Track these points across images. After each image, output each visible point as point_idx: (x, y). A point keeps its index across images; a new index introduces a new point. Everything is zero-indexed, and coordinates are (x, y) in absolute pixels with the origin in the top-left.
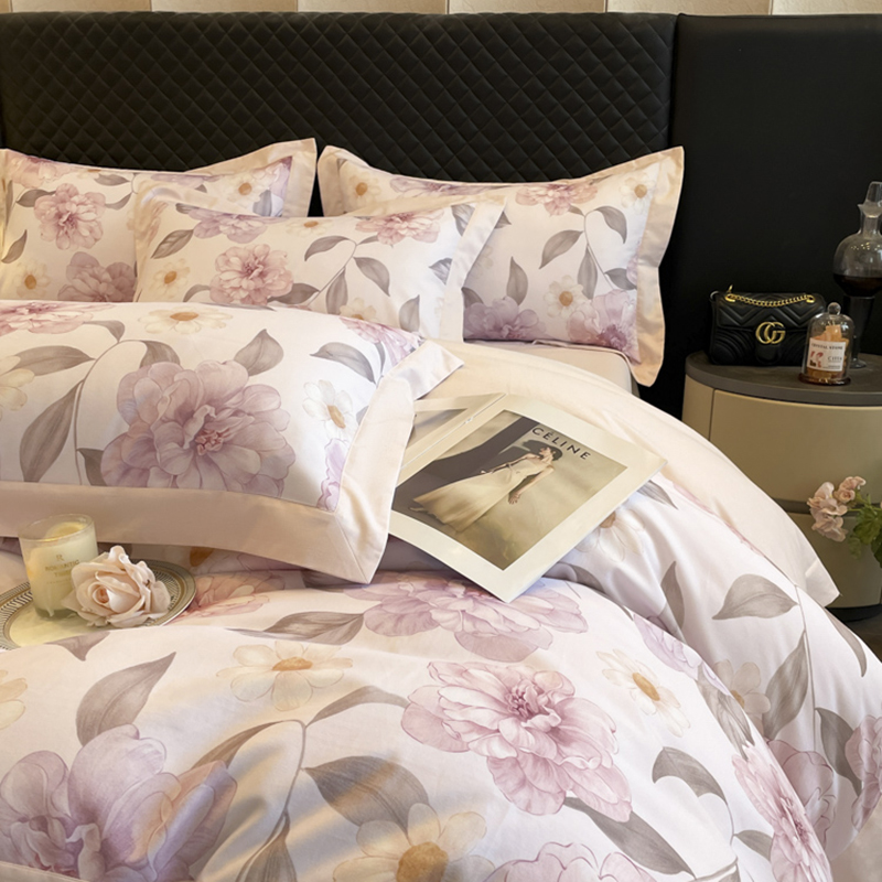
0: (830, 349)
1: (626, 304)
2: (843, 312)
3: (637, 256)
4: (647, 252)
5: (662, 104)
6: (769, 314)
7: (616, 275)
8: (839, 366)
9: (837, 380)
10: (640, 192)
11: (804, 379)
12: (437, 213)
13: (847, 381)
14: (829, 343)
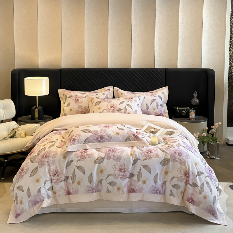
0: (192, 115)
1: (163, 109)
2: (194, 110)
3: (163, 102)
4: (164, 102)
5: (164, 80)
6: (183, 110)
7: (161, 105)
8: (194, 117)
9: (194, 119)
10: (163, 93)
11: (189, 119)
12: (136, 97)
13: (195, 119)
14: (192, 114)
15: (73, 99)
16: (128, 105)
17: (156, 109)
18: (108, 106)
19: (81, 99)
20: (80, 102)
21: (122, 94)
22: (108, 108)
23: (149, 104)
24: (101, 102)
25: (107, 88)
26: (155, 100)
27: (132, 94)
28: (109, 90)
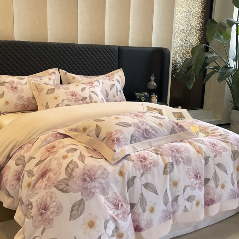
6: (142, 96)
7: (120, 91)
10: (120, 77)
12: (96, 82)
14: (155, 99)
15: (7, 87)
16: (92, 92)
17: (116, 96)
18: (67, 94)
19: (20, 87)
20: (20, 91)
21: (74, 78)
22: (69, 97)
23: (109, 90)
24: (54, 89)
25: (51, 70)
26: (113, 85)
27: (87, 79)
28: (54, 73)
